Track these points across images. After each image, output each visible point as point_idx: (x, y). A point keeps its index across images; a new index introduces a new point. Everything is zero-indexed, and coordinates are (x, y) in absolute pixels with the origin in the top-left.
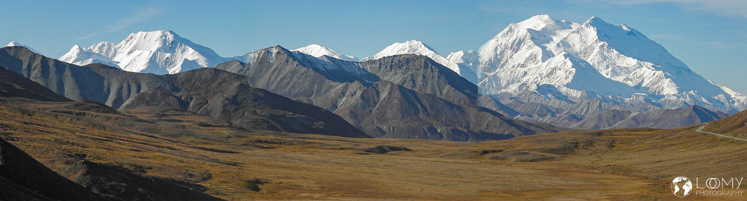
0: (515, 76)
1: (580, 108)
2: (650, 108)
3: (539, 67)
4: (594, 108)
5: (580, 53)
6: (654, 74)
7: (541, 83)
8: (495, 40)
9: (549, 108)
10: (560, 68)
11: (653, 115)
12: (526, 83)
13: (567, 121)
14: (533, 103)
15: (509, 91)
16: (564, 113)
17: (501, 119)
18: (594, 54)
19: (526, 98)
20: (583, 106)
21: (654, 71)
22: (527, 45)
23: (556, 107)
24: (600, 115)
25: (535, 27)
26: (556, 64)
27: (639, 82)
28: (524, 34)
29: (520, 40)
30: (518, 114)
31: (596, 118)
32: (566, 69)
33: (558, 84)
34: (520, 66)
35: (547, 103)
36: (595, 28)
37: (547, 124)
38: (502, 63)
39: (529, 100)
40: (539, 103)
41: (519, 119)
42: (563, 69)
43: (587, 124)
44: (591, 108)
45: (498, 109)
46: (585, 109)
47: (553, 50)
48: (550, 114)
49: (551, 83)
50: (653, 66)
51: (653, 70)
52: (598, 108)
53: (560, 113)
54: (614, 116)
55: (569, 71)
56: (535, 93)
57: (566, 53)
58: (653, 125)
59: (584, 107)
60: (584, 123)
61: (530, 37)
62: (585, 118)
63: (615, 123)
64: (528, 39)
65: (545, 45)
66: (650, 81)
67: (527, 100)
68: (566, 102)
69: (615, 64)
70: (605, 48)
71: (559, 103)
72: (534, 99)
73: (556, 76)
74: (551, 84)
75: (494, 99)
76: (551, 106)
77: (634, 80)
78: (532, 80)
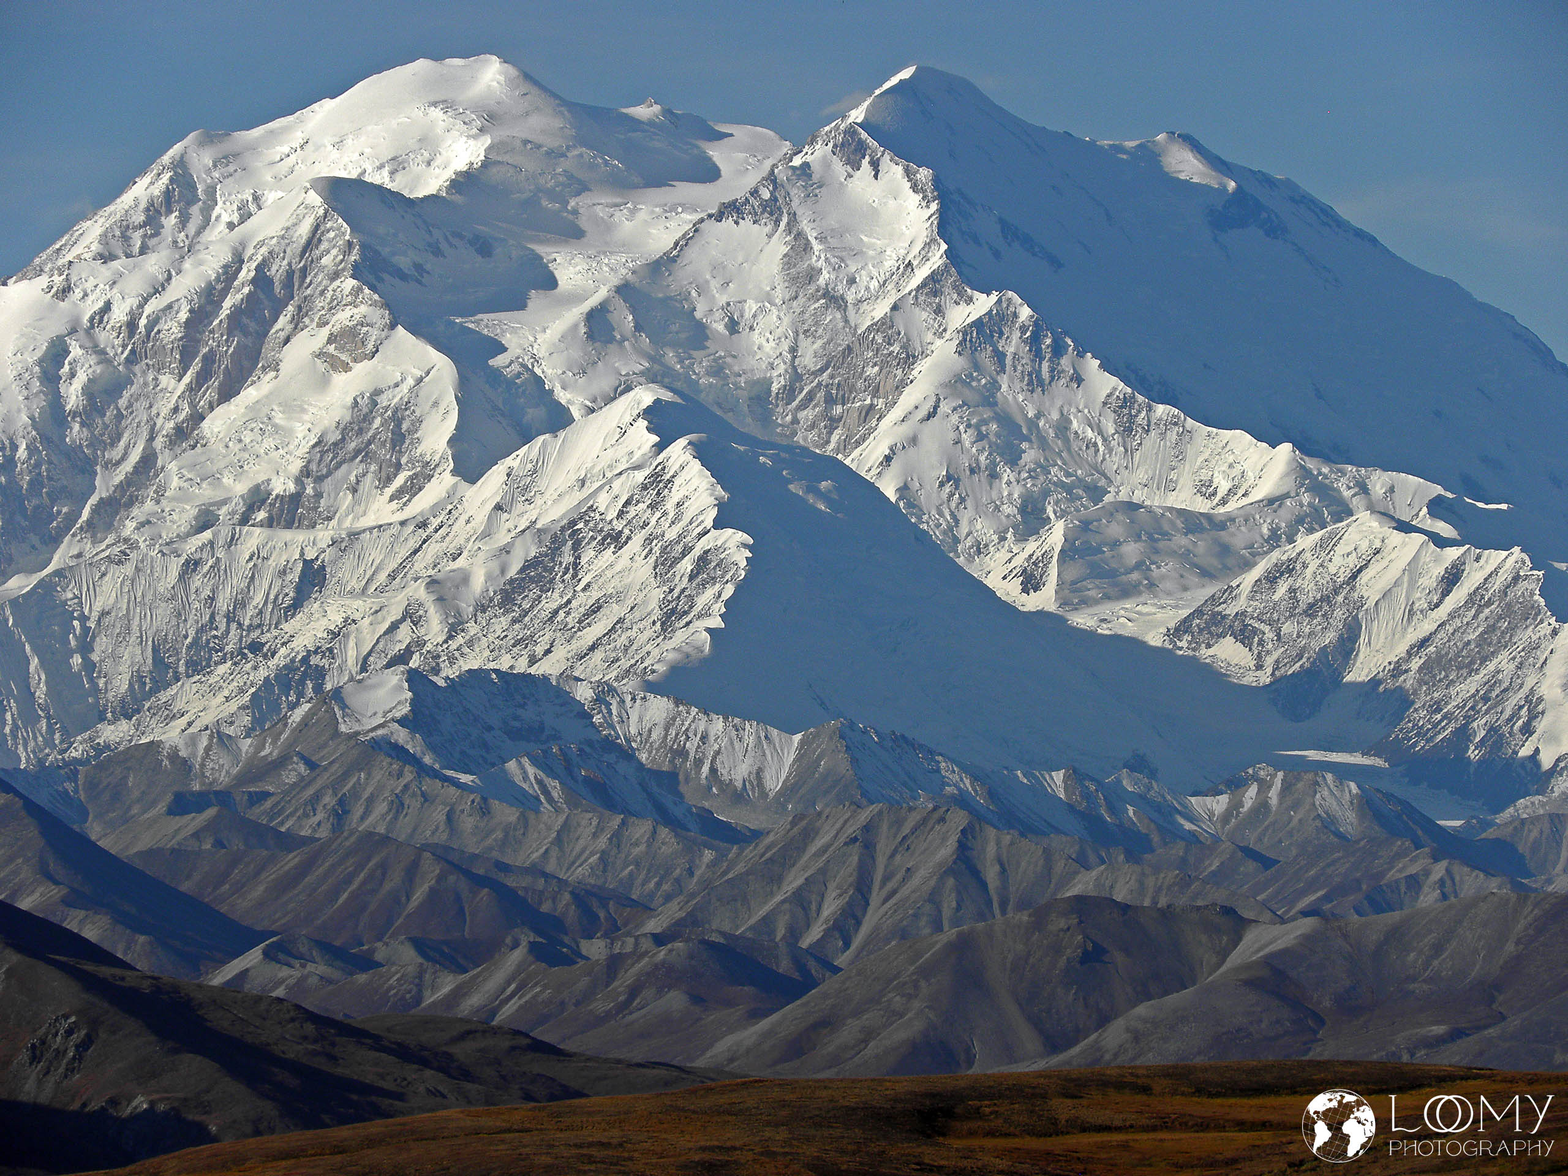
0: (223, 603)
1: (794, 881)
2: (1414, 883)
3: (435, 522)
4: (915, 881)
5: (789, 392)
6: (1452, 578)
7: (452, 660)
8: (43, 281)
9: (511, 881)
10: (618, 525)
11: (1438, 949)
12: (314, 660)
13: (675, 1000)
14: (373, 842)
15: (171, 735)
16: (653, 925)
17: (91, 983)
18: (910, 398)
19: (317, 797)
20: (820, 863)
21: (1453, 553)
22: (322, 324)
23: (580, 872)
24: (963, 946)
25: (397, 164)
26: (578, 496)
27: (1316, 645)
28: (304, 230)
29: (261, 279)
30: (244, 939)
31: (926, 972)
32: (671, 534)
33: (595, 668)
34: (261, 515)
35: (504, 843)
36: (924, 174)
37: (495, 1031)
38: (104, 486)
39: (340, 813)
40: (426, 835)
41: (252, 987)
42: (638, 538)
43: (848, 1032)
44: (886, 879)
45: (69, 902)
46: (832, 893)
47: (549, 371)
48: (526, 937)
49: (533, 660)
50: (1436, 507)
51: (1440, 542)
52: (951, 882)
53: (613, 931)
54: (1093, 956)
55: (697, 552)
56: (398, 751)
57: (667, 396)
58: (1441, 1040)
59: (823, 871)
60: (826, 1023)
61: (354, 256)
62: (836, 970)
63: (1103, 1021)
64: (335, 276)
65: (486, 323)
66: (1413, 636)
67: (320, 816)
68: (664, 832)
69: (1096, 493)
70: (1013, 344)
71: (602, 842)
72: (381, 808)
73: (583, 602)
74: (533, 671)
75: (32, 808)
76: (536, 871)
77: (1270, 635)
78: (368, 634)
